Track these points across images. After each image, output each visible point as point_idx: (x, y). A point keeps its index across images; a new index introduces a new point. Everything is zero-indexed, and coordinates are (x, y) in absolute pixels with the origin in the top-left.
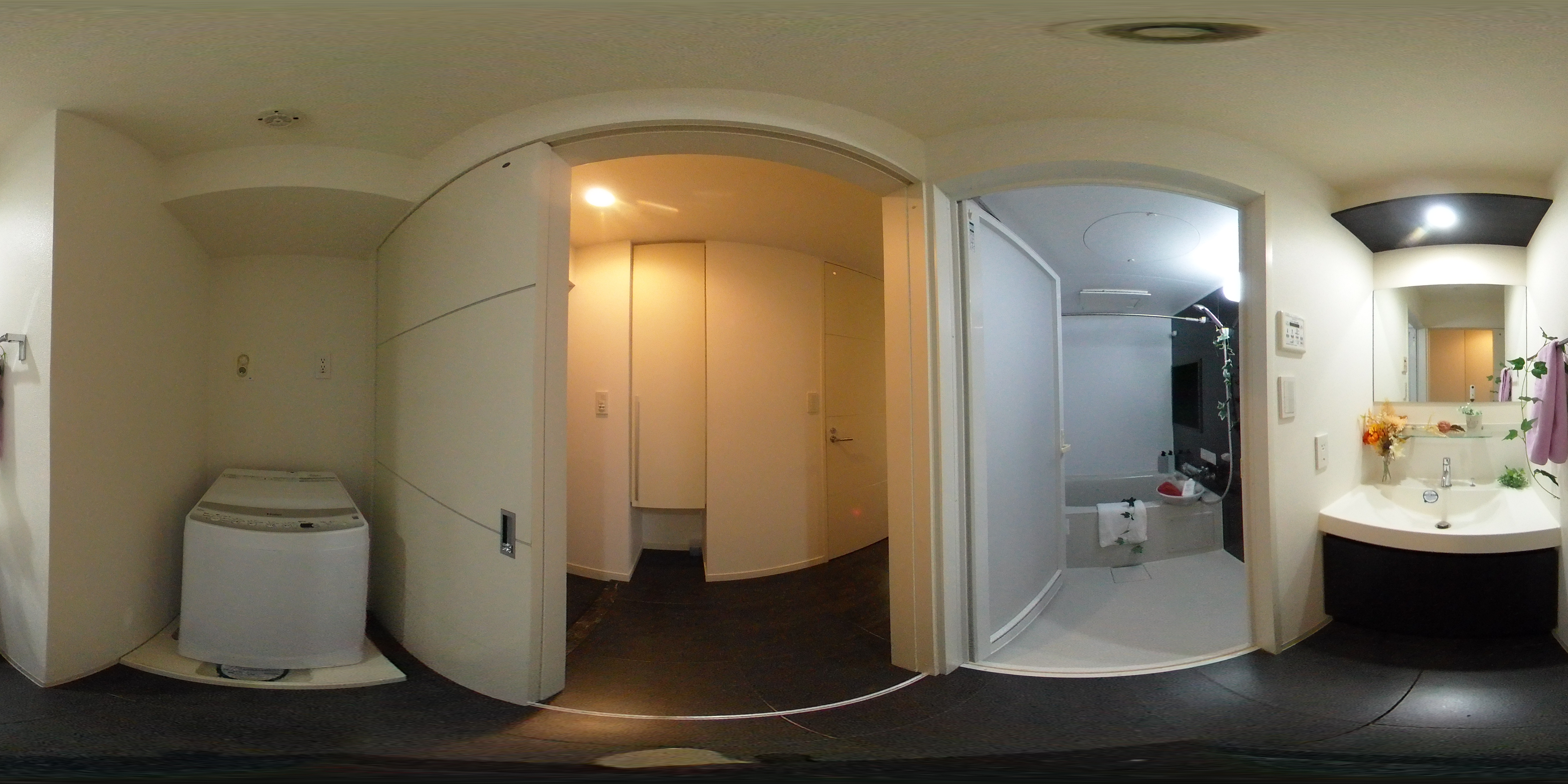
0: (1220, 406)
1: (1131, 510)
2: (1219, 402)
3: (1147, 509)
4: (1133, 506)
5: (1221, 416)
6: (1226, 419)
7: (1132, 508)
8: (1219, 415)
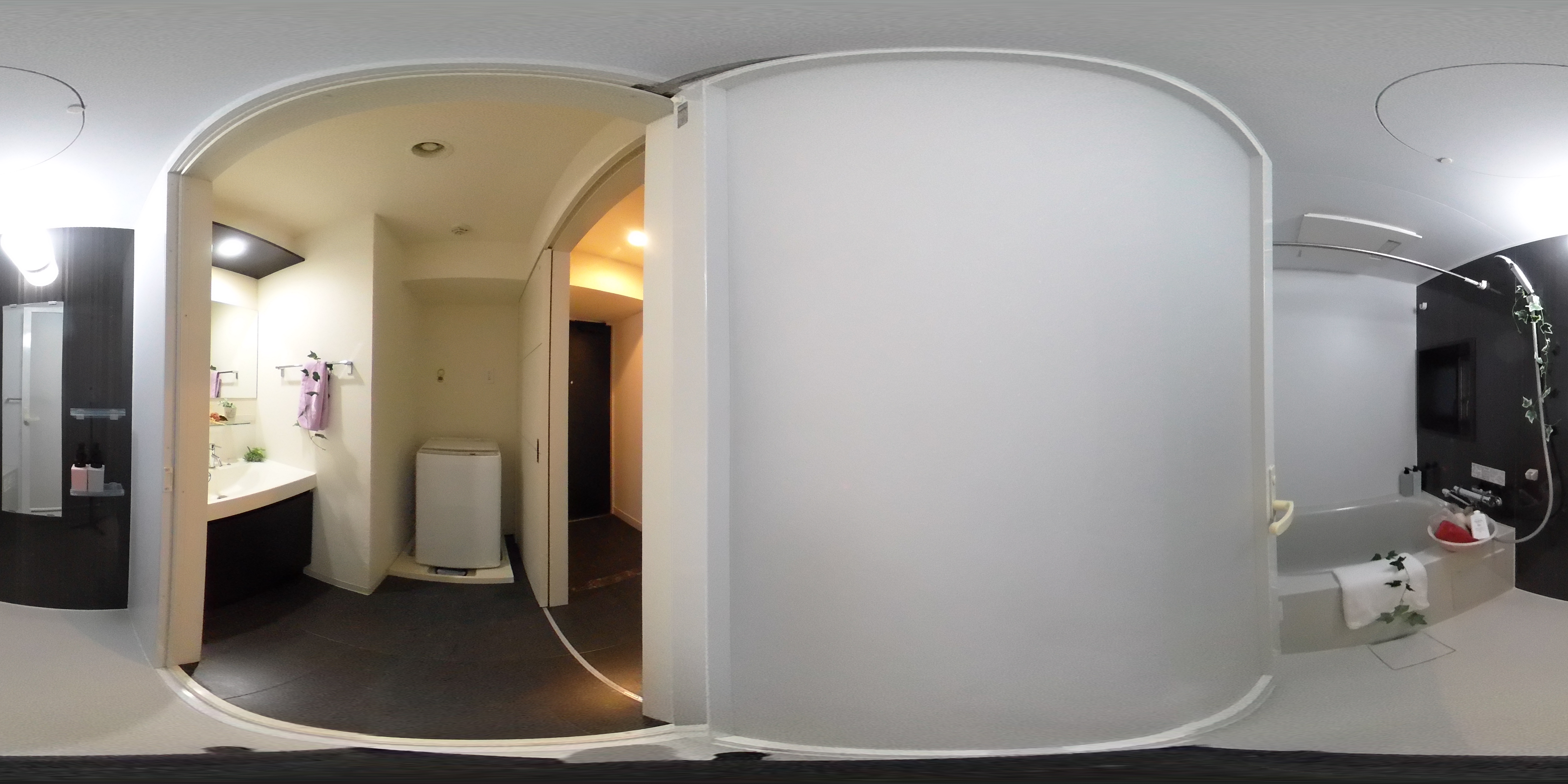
0: (1526, 403)
1: (1400, 575)
2: (1524, 397)
3: (1426, 567)
4: (1403, 568)
5: (1529, 417)
6: (1537, 422)
7: (1402, 572)
8: (1526, 416)
